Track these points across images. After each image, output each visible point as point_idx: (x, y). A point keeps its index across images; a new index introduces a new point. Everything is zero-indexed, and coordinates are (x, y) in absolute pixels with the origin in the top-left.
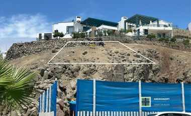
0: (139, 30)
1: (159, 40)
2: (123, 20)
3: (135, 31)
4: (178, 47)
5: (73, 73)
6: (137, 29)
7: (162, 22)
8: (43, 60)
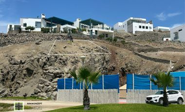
0: (92, 30)
1: (107, 39)
2: (78, 21)
3: (89, 31)
4: (120, 45)
5: (64, 62)
6: (90, 29)
7: (105, 26)
8: (34, 51)
